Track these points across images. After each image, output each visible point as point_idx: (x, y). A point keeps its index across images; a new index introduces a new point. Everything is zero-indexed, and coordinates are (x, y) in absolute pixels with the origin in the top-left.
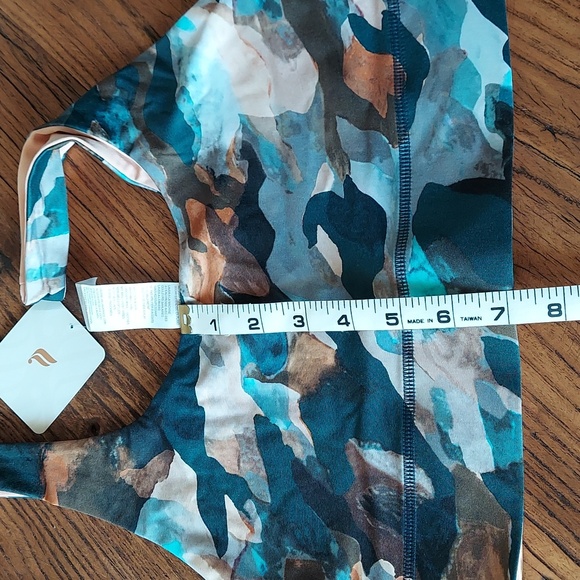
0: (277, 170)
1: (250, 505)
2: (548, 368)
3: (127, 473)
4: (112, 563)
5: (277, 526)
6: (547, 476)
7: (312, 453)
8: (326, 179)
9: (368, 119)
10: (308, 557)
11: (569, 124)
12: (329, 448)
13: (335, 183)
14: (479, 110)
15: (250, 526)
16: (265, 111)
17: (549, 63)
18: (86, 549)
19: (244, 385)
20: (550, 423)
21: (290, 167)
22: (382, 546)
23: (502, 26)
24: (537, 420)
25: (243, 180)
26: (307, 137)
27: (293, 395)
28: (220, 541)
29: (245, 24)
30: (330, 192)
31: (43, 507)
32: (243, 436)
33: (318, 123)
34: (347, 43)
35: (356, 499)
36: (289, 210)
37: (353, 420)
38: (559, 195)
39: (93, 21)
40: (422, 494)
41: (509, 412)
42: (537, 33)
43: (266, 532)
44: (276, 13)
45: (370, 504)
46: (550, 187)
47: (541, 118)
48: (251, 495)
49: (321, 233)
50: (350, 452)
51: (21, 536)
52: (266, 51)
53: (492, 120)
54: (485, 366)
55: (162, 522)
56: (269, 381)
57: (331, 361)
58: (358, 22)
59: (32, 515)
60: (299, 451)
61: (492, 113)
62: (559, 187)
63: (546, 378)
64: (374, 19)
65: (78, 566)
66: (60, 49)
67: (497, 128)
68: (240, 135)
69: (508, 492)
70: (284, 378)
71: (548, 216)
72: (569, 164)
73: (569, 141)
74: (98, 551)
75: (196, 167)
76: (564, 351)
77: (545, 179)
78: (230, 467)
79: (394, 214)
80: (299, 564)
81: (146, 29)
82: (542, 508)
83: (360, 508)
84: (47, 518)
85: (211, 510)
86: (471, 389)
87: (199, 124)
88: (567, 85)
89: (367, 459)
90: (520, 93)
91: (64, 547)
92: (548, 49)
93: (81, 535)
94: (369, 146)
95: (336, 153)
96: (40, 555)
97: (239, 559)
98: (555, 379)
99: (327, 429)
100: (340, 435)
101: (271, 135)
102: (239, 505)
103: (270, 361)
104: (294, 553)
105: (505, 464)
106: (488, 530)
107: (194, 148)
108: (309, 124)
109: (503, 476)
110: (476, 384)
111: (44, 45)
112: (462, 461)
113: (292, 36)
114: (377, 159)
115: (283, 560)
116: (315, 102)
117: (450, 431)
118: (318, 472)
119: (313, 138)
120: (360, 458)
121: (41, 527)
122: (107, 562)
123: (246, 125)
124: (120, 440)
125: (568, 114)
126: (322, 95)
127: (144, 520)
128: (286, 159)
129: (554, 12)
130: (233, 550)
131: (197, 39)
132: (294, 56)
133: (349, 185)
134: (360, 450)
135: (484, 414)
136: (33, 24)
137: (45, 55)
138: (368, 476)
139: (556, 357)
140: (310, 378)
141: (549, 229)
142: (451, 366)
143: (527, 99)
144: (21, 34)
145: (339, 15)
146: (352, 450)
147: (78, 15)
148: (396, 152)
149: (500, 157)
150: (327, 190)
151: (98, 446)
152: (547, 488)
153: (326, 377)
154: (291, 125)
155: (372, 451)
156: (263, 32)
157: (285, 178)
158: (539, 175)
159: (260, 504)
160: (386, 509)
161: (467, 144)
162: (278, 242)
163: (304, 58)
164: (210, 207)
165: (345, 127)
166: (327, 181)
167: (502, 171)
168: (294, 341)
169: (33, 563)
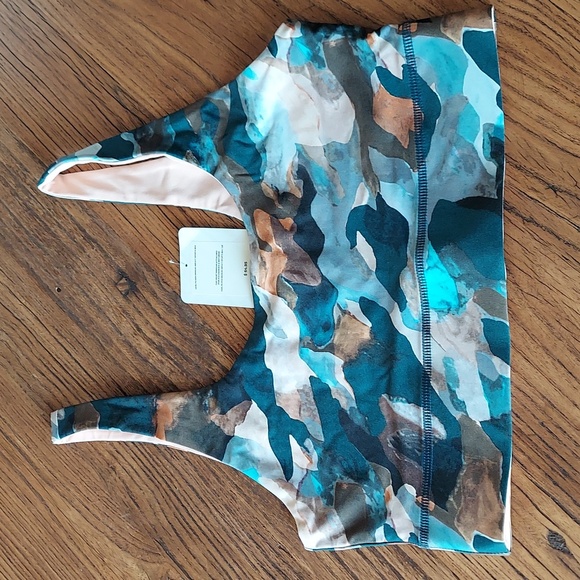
0: (325, 188)
1: (308, 443)
4: (223, 516)
5: (329, 458)
7: (354, 405)
8: (363, 195)
9: (394, 149)
10: (352, 482)
11: (567, 184)
12: (367, 401)
13: (369, 199)
14: (479, 143)
15: (309, 458)
16: (316, 141)
17: (551, 136)
18: (202, 505)
19: (301, 353)
21: (335, 186)
22: (407, 474)
23: (496, 78)
24: (544, 412)
25: (300, 195)
26: (349, 162)
27: (339, 362)
28: (287, 469)
29: (297, 72)
30: (367, 206)
31: (168, 474)
32: (303, 391)
33: (356, 151)
34: (375, 90)
35: (387, 439)
36: (334, 220)
37: (385, 380)
38: (559, 239)
40: (437, 436)
41: (501, 376)
42: (542, 112)
43: (321, 462)
44: (321, 64)
45: (398, 443)
46: (552, 233)
47: (545, 179)
48: (309, 435)
49: (360, 237)
50: (382, 405)
51: (152, 495)
52: (314, 93)
53: (489, 151)
54: (484, 341)
55: (242, 454)
56: (319, 351)
57: (367, 336)
58: (384, 73)
59: (160, 479)
60: (343, 403)
61: (488, 146)
62: (559, 233)
63: (550, 381)
64: (397, 71)
65: (196, 519)
67: (492, 157)
68: (297, 160)
69: (500, 436)
70: (331, 349)
71: (551, 256)
72: (568, 216)
73: (567, 197)
74: (212, 507)
75: (263, 184)
76: (564, 360)
77: (549, 227)
78: (293, 413)
79: (414, 223)
80: (345, 487)
83: (390, 445)
84: (172, 482)
85: (279, 445)
86: (473, 358)
87: (265, 151)
88: (566, 153)
89: (396, 410)
91: (185, 504)
93: (198, 495)
94: (394, 170)
95: (369, 175)
96: (167, 510)
97: (302, 482)
98: (557, 381)
99: (365, 387)
100: (375, 392)
101: (320, 161)
102: (301, 443)
103: (321, 335)
104: (342, 479)
105: (498, 415)
106: (485, 463)
107: (262, 170)
108: (349, 152)
109: (496, 424)
110: (477, 355)
112: (466, 412)
113: (335, 82)
114: (401, 180)
115: (334, 483)
116: (353, 135)
117: (457, 390)
118: (358, 419)
119: (353, 162)
120: (390, 408)
121: (167, 489)
122: (218, 516)
123: (301, 152)
124: (211, 392)
125: (566, 176)
126: (358, 129)
127: (230, 453)
128: (332, 179)
130: (297, 475)
131: (261, 86)
132: (337, 98)
133: (380, 200)
134: (390, 402)
135: (482, 377)
136: (146, 97)
138: (397, 422)
139: (558, 365)
140: (351, 348)
141: (552, 266)
142: (458, 340)
144: (136, 105)
145: (369, 68)
146: (384, 403)
148: (415, 175)
149: (494, 180)
150: (364, 203)
151: (195, 396)
153: (363, 348)
154: (335, 152)
155: (400, 404)
156: (312, 79)
157: (332, 194)
158: (545, 224)
159: (316, 442)
160: (410, 447)
161: (469, 170)
162: (328, 243)
163: (344, 98)
164: (275, 219)
165: (377, 157)
166: (363, 197)
167: (495, 192)
168: (339, 320)
169: (162, 517)
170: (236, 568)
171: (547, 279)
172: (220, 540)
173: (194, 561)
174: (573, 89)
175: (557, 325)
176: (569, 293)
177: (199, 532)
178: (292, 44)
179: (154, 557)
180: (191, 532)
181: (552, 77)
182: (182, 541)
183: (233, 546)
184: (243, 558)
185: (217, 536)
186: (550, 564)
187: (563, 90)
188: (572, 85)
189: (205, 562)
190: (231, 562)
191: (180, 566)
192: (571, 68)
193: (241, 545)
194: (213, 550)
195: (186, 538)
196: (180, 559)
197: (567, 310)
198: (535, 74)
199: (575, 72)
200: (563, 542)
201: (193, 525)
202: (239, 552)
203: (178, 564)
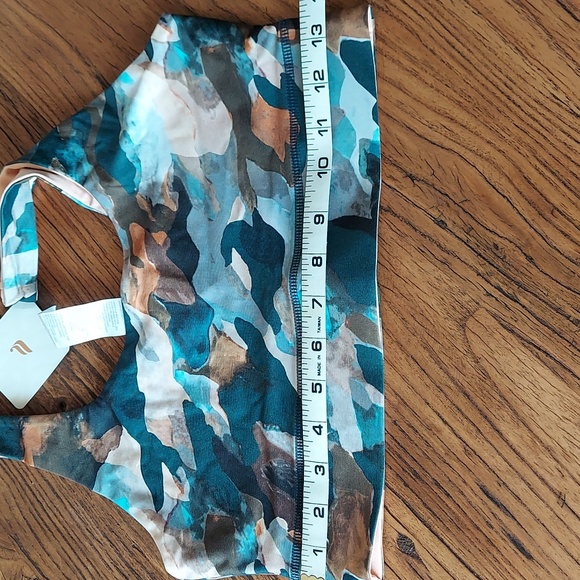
0: (201, 201)
1: (181, 471)
2: (406, 370)
3: (87, 443)
4: (77, 512)
5: (200, 489)
6: (403, 455)
7: (229, 432)
8: (238, 210)
9: (270, 162)
10: (224, 514)
11: (424, 173)
12: (241, 428)
13: (246, 214)
14: (355, 159)
15: (181, 488)
16: (191, 152)
17: (410, 122)
18: (57, 501)
19: (176, 376)
20: (406, 413)
21: (211, 199)
22: (280, 507)
23: (372, 91)
24: (397, 411)
25: (174, 208)
26: (224, 175)
27: (214, 386)
28: (158, 499)
29: (174, 78)
30: (242, 221)
31: (24, 467)
32: (175, 417)
33: (233, 163)
34: (254, 100)
35: (260, 468)
36: (210, 235)
37: (259, 407)
38: (416, 230)
39: (56, 68)
41: (374, 405)
42: (401, 96)
43: (193, 492)
44: (199, 71)
45: (271, 473)
46: (409, 224)
47: (403, 166)
48: (181, 463)
49: (235, 254)
50: (256, 432)
51: (7, 489)
52: (191, 101)
53: (365, 168)
54: (358, 367)
55: (113, 482)
56: (197, 374)
57: (243, 359)
58: (262, 82)
59: (16, 473)
60: (218, 430)
61: (364, 163)
62: (416, 224)
63: (404, 378)
64: (274, 79)
65: (51, 515)
66: (30, 91)
67: (368, 175)
68: (172, 171)
69: (372, 468)
70: (207, 372)
71: (407, 247)
72: (424, 206)
73: (424, 187)
74: (67, 503)
75: (138, 196)
76: (418, 356)
77: (405, 217)
78: (166, 441)
79: (291, 241)
80: (216, 519)
81: (97, 77)
82: (399, 480)
83: (264, 476)
84: (27, 475)
85: (152, 475)
86: (346, 386)
87: (139, 161)
88: (424, 140)
89: (269, 438)
90: (388, 145)
91: (40, 499)
92: (409, 110)
93: (53, 490)
94: (271, 184)
95: (247, 189)
96: (22, 505)
97: (171, 513)
98: (410, 378)
99: (241, 412)
100: (249, 418)
101: (196, 172)
102: (173, 471)
103: (195, 356)
104: (213, 511)
105: (370, 446)
106: (357, 497)
107: (136, 181)
108: (225, 164)
109: (369, 455)
110: (350, 381)
111: (18, 87)
112: (339, 442)
113: (212, 90)
114: (277, 195)
115: (205, 515)
116: (230, 146)
117: (330, 419)
118: (232, 447)
119: (229, 176)
120: (264, 437)
121: (23, 483)
122: (73, 512)
123: (177, 163)
124: (81, 416)
125: (424, 164)
126: (235, 140)
127: (100, 481)
128: (208, 192)
129: (415, 79)
130: (167, 506)
131: (135, 91)
132: (214, 107)
133: (256, 216)
134: (264, 430)
135: (356, 405)
137: (19, 96)
138: (270, 451)
139: (412, 361)
140: (226, 371)
141: (409, 258)
142: (333, 367)
143: (394, 151)
145: (247, 76)
146: (258, 430)
147: (44, 63)
148: (292, 190)
149: (369, 199)
150: (240, 219)
151: (65, 420)
152: (403, 465)
153: (239, 372)
154: (211, 163)
155: (273, 432)
156: (189, 86)
157: (208, 207)
158: (402, 214)
159: (188, 470)
160: (282, 478)
161: (346, 188)
162: (203, 260)
163: (221, 109)
164: (148, 231)
165: (253, 168)
166: (239, 213)
167: (369, 212)
168: (215, 341)
169: (17, 511)
170: (90, 567)
171: (403, 272)
172: (74, 537)
173: (48, 559)
174: (432, 73)
175: (411, 320)
176: (424, 287)
177: (54, 530)
178: (169, 49)
179: (9, 554)
180: (46, 528)
181: (413, 60)
182: (37, 538)
183: (87, 544)
184: (96, 556)
185: (71, 533)
186: (399, 569)
187: (422, 73)
188: (432, 68)
189: (59, 560)
190: (85, 560)
191: (34, 564)
192: (431, 51)
193: (95, 544)
194: (67, 548)
195: (40, 534)
196: (34, 556)
197: (422, 305)
198: (396, 56)
199: (435, 54)
200: (412, 546)
201: (47, 521)
202: (93, 551)
203: (32, 561)
